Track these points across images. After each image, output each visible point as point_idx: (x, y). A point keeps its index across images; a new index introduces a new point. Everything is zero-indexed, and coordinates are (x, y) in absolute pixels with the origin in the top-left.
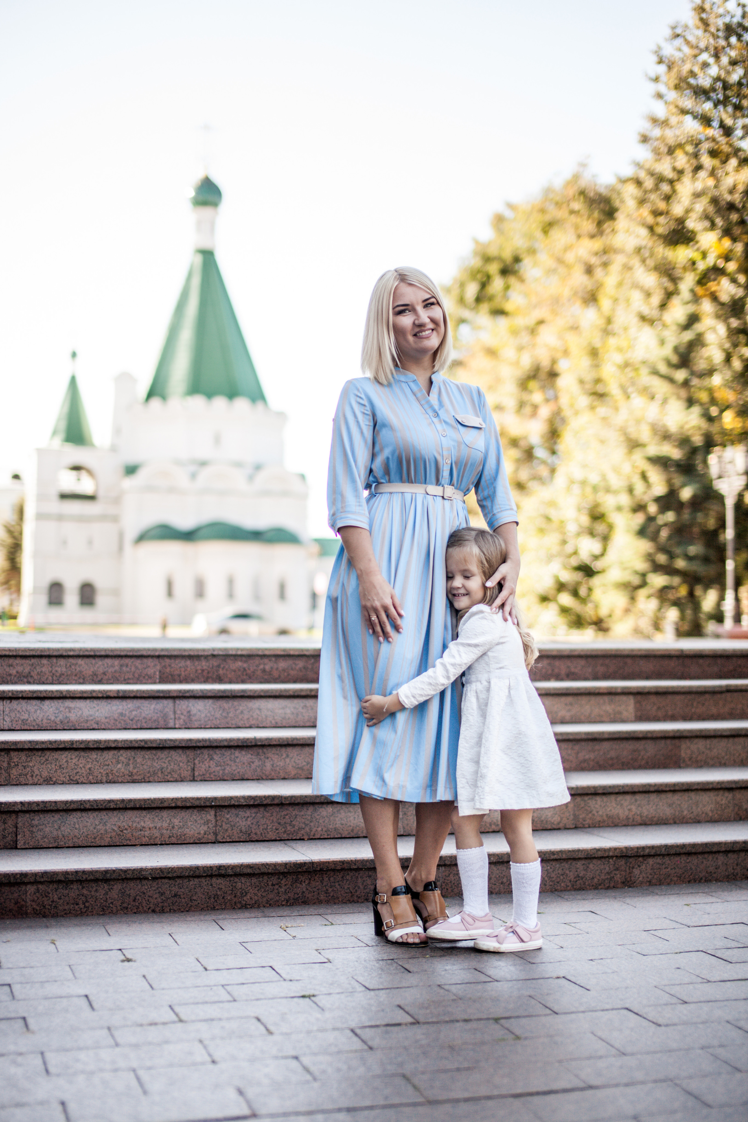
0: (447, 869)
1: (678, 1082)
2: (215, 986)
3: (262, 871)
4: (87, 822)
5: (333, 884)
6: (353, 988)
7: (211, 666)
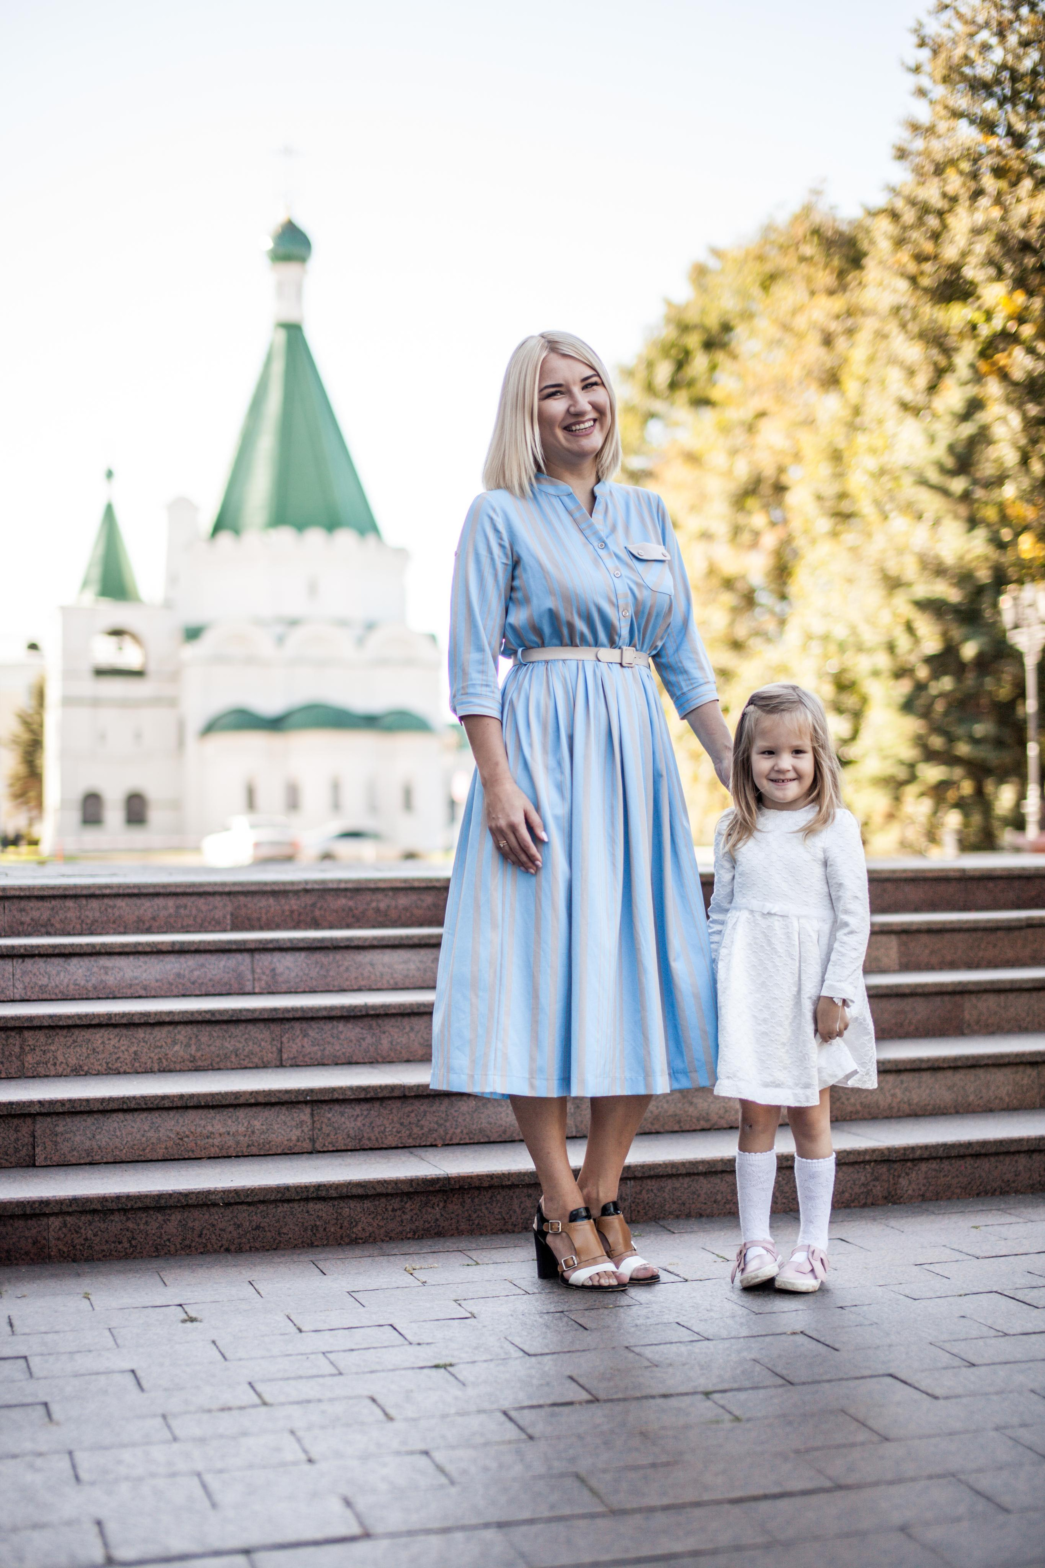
0: (638, 1183)
1: (962, 1477)
2: (312, 1353)
3: (379, 1190)
4: (133, 1127)
5: (477, 1207)
6: (506, 1353)
7: (303, 905)
